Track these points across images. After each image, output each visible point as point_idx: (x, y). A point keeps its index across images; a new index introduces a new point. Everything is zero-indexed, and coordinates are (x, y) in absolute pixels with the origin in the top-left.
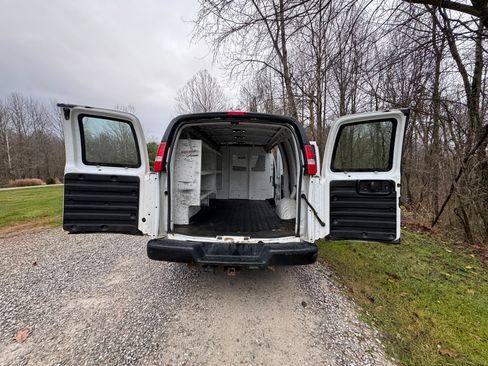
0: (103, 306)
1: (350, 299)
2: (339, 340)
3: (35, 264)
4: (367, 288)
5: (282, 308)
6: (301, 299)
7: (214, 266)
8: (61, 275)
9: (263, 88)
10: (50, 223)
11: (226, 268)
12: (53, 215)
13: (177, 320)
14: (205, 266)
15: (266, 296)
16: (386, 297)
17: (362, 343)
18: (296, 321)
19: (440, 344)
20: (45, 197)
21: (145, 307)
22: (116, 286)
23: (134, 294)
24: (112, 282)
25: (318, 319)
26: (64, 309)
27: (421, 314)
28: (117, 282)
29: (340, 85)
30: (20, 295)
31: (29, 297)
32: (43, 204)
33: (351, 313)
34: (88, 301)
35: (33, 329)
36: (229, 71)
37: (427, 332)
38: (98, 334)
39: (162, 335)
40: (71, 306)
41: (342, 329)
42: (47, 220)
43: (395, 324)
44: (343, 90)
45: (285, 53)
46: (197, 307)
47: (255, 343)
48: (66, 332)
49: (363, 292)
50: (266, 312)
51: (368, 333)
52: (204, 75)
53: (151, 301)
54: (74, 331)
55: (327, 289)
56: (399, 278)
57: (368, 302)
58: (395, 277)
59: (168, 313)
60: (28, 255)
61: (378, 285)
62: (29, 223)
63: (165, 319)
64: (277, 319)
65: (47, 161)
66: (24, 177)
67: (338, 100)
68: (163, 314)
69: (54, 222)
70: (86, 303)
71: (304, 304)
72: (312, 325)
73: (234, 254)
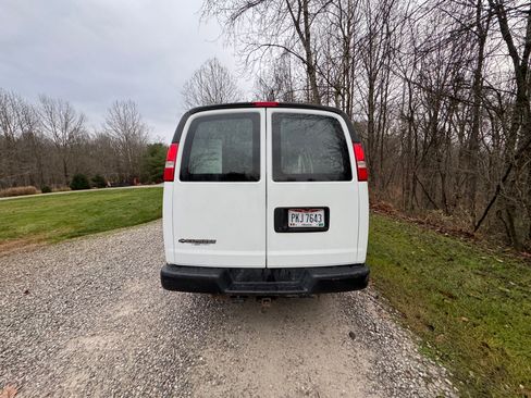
0: (109, 347)
1: (404, 326)
2: (402, 382)
3: (27, 292)
4: (422, 312)
5: (327, 343)
6: (347, 329)
7: (245, 297)
8: (59, 307)
9: (282, 78)
10: (46, 239)
11: (259, 298)
12: (49, 231)
13: (203, 363)
14: (234, 297)
15: (305, 326)
16: (445, 322)
17: (430, 385)
18: (347, 359)
19: (522, 383)
20: (39, 208)
21: (162, 347)
22: (125, 319)
23: (147, 329)
24: (121, 314)
25: (372, 355)
26: (63, 352)
27: (491, 343)
28: (126, 313)
29: (369, 74)
30: (7, 335)
31: (19, 338)
32: (36, 217)
33: (409, 345)
34: (92, 340)
35: (24, 382)
36: (244, 58)
37: (503, 367)
38: (106, 387)
39: (185, 385)
40: (71, 348)
41: (402, 368)
42: (42, 236)
43: (464, 358)
44: (372, 80)
45: (308, 36)
46: (225, 345)
47: (301, 391)
48: (65, 385)
49: (418, 317)
50: (309, 348)
51: (433, 371)
52: (214, 65)
53: (169, 339)
54: (74, 383)
55: (375, 315)
56: (456, 298)
57: (427, 331)
58: (451, 297)
59: (191, 354)
60: (19, 280)
61: (433, 307)
62: (21, 240)
63: (188, 363)
64: (323, 357)
65: (40, 166)
66: (15, 185)
67: (366, 91)
68: (184, 355)
69: (50, 238)
70: (90, 342)
71: (352, 335)
72: (366, 364)
73: (268, 281)
